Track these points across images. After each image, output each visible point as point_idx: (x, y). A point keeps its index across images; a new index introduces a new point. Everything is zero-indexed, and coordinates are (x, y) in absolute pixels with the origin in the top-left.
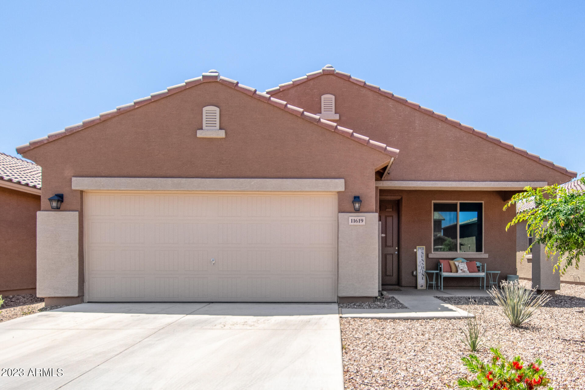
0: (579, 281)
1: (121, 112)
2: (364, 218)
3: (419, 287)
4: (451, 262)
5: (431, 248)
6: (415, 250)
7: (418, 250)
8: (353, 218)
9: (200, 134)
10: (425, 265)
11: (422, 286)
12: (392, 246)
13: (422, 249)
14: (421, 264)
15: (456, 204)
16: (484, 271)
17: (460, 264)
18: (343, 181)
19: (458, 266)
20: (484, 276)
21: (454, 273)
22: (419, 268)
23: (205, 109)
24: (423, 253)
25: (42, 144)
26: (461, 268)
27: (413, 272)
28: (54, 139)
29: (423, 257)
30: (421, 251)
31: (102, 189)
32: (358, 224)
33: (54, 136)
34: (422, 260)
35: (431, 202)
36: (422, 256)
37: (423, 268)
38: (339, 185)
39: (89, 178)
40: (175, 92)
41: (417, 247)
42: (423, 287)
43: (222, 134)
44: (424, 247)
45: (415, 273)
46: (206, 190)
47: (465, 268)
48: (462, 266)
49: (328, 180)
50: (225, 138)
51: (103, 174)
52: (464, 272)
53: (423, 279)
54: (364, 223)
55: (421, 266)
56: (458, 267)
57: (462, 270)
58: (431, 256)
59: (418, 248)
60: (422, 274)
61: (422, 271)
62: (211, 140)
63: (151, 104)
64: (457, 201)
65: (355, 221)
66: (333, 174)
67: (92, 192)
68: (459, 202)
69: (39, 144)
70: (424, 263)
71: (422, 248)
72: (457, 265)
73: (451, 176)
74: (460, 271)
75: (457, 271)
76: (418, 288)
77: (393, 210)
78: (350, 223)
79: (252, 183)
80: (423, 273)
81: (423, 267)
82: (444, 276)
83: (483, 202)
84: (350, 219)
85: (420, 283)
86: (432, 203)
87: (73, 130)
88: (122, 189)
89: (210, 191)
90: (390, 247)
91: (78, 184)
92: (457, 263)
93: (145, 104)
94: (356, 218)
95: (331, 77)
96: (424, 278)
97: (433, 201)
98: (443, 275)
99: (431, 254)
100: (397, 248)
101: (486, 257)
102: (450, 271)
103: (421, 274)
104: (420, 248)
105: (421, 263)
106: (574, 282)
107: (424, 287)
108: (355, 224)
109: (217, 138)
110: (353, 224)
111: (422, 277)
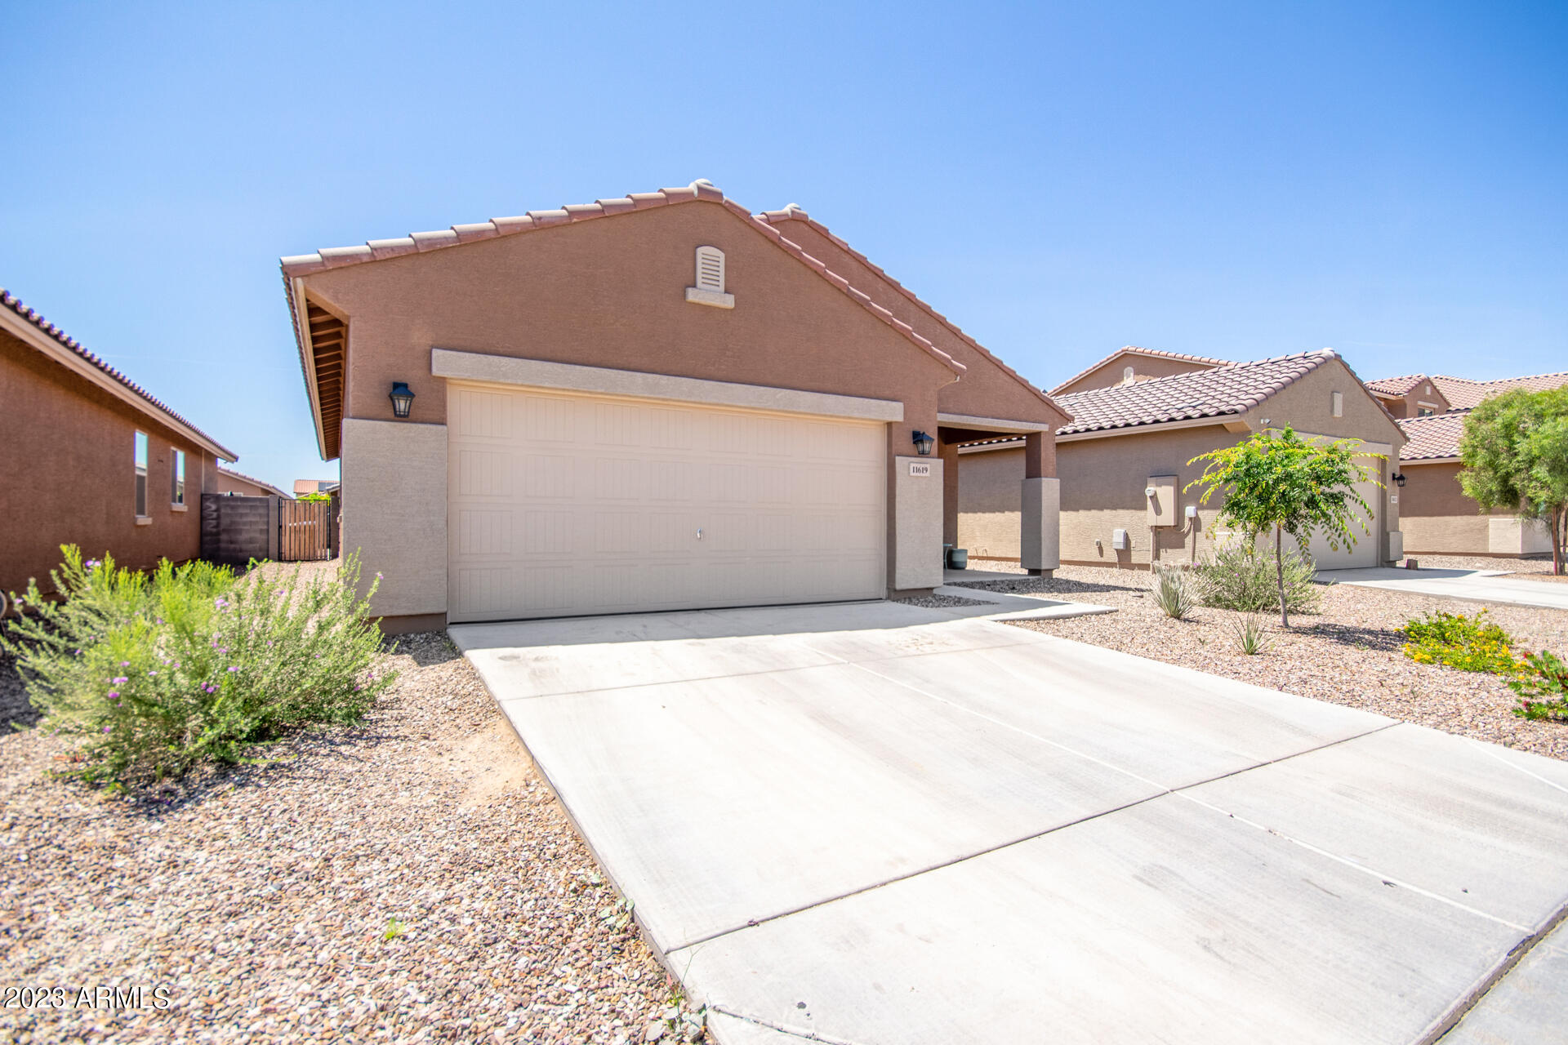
1: (540, 226)
2: (928, 466)
8: (915, 465)
9: (692, 296)
18: (901, 405)
23: (700, 250)
25: (358, 262)
28: (388, 256)
31: (502, 380)
32: (921, 474)
33: (389, 250)
38: (895, 412)
39: (474, 355)
40: (647, 207)
43: (729, 302)
46: (704, 401)
49: (884, 403)
50: (731, 310)
51: (501, 350)
54: (928, 474)
62: (708, 309)
63: (600, 220)
65: (918, 470)
66: (887, 393)
67: (460, 385)
69: (349, 262)
78: (912, 474)
79: (778, 396)
84: (912, 465)
87: (436, 244)
88: (546, 385)
89: (710, 404)
91: (445, 363)
93: (592, 217)
94: (918, 466)
95: (803, 226)
106: (976, 556)
108: (918, 474)
109: (719, 308)
110: (915, 474)
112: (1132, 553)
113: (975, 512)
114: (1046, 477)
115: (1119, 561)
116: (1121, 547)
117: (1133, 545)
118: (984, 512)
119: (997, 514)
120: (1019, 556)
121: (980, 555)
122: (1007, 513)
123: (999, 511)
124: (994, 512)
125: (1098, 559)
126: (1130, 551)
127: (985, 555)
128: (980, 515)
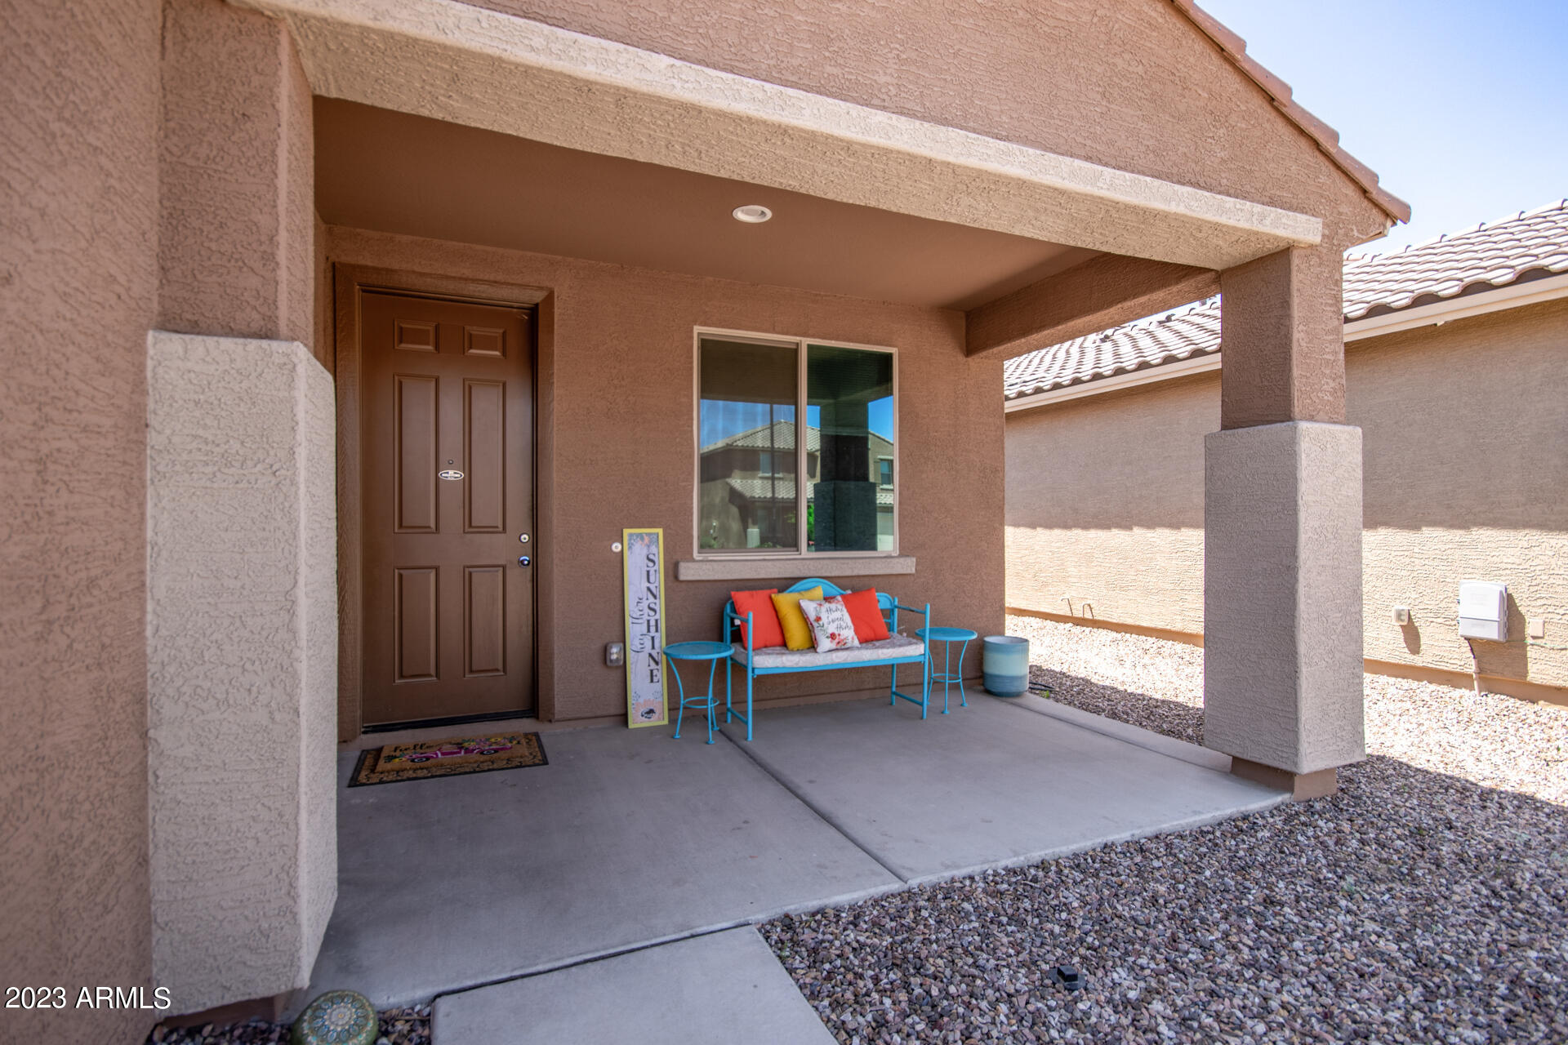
0: (1091, 617)
3: (636, 721)
4: (784, 600)
5: (692, 536)
6: (616, 547)
7: (630, 548)
10: (661, 615)
11: (651, 711)
12: (501, 529)
13: (647, 539)
14: (646, 610)
15: (794, 352)
16: (920, 637)
17: (823, 609)
19: (818, 619)
20: (922, 659)
21: (799, 651)
22: (635, 631)
24: (656, 560)
26: (832, 629)
27: (605, 650)
29: (652, 579)
30: (645, 552)
34: (649, 589)
35: (692, 331)
36: (648, 572)
37: (653, 629)
41: (626, 532)
42: (655, 717)
44: (660, 531)
45: (615, 653)
47: (847, 627)
48: (833, 621)
52: (842, 646)
53: (652, 681)
55: (646, 617)
56: (815, 624)
57: (833, 636)
58: (688, 572)
59: (631, 535)
60: (650, 655)
61: (648, 644)
64: (797, 339)
68: (805, 342)
70: (660, 605)
71: (649, 534)
72: (812, 616)
73: (883, 79)
74: (825, 644)
75: (812, 646)
76: (631, 725)
77: (504, 353)
80: (654, 653)
81: (653, 623)
82: (757, 672)
83: (893, 350)
85: (641, 701)
86: (692, 338)
90: (490, 530)
92: (810, 608)
96: (661, 674)
97: (697, 329)
98: (753, 669)
99: (690, 565)
100: (525, 538)
101: (909, 572)
102: (778, 639)
103: (644, 656)
104: (641, 536)
105: (645, 604)
106: (1068, 617)
107: (661, 719)
111: (652, 671)
112: (1531, 653)
113: (1066, 526)
114: (1311, 419)
115: (1481, 670)
116: (1492, 632)
117: (1533, 627)
118: (1086, 526)
119: (1115, 531)
120: (1198, 628)
121: (1078, 614)
122: (1137, 530)
123: (1120, 526)
124: (1108, 527)
125: (1408, 658)
126: (1523, 646)
127: (1088, 616)
128: (1077, 533)
